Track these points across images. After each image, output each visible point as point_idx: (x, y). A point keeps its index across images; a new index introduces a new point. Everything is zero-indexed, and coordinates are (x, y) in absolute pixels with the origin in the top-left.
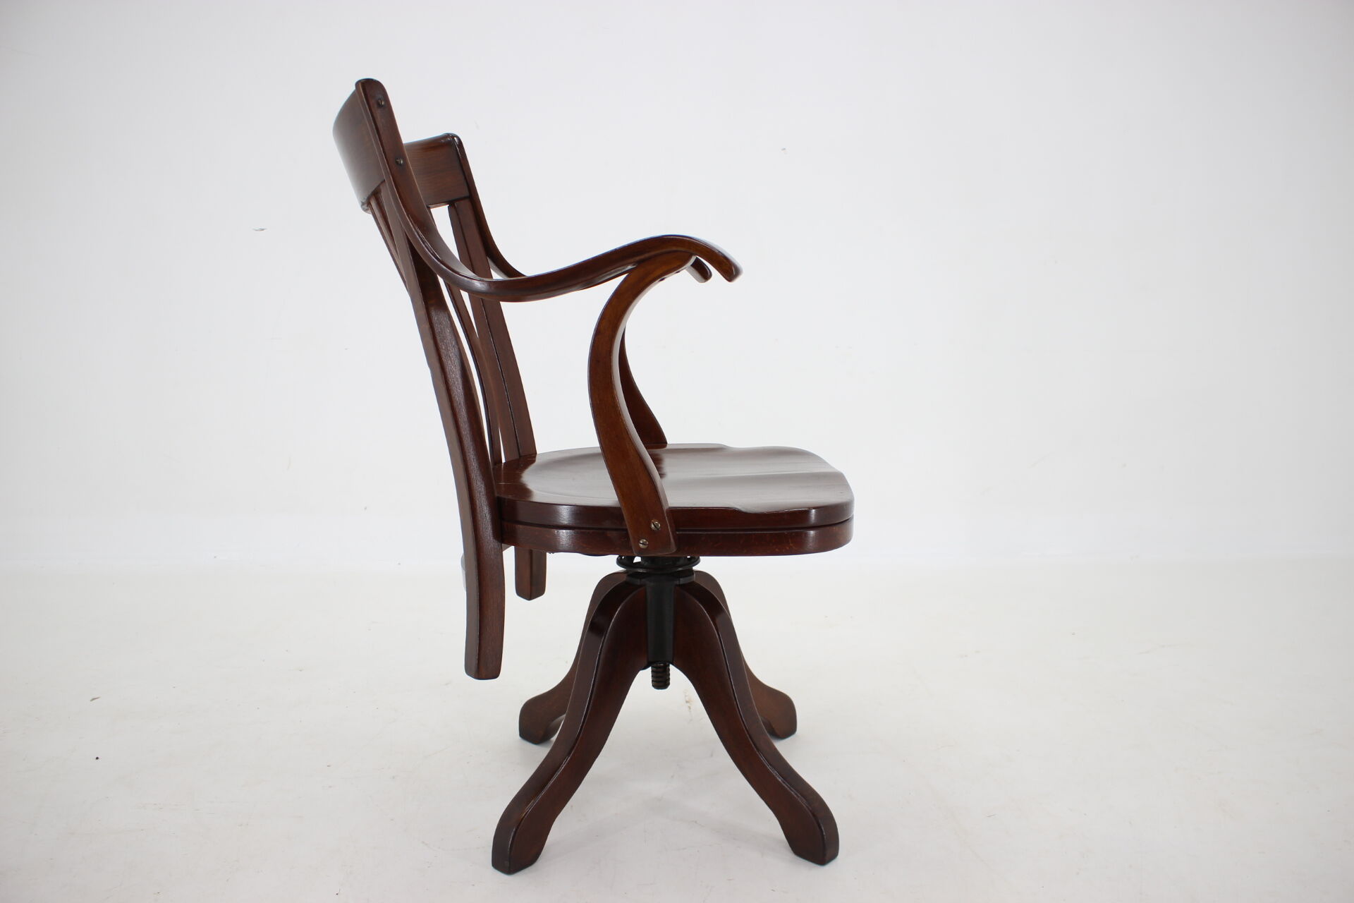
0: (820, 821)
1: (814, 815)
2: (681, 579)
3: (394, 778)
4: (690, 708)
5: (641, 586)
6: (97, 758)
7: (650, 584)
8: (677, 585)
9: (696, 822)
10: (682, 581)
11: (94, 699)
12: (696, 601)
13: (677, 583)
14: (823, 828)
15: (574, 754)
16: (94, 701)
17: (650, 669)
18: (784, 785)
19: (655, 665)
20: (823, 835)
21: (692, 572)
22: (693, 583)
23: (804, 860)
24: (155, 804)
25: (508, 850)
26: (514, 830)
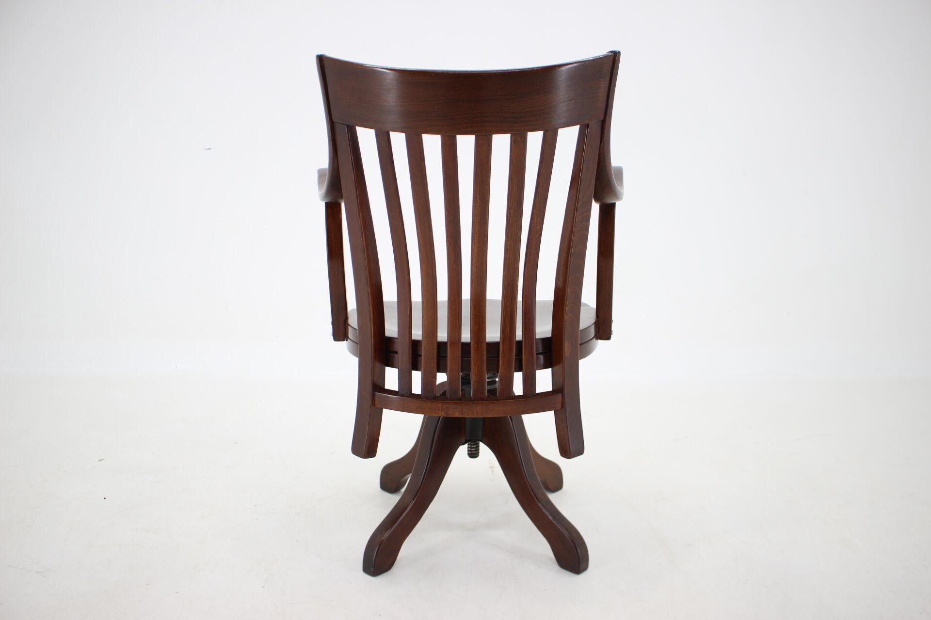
0: (577, 546)
1: (573, 542)
4: (492, 471)
6: (105, 498)
11: (100, 460)
14: (579, 550)
15: (417, 499)
16: (100, 462)
17: (467, 445)
19: (470, 442)
20: (578, 555)
23: (566, 571)
24: (143, 529)
25: (373, 561)
26: (377, 548)
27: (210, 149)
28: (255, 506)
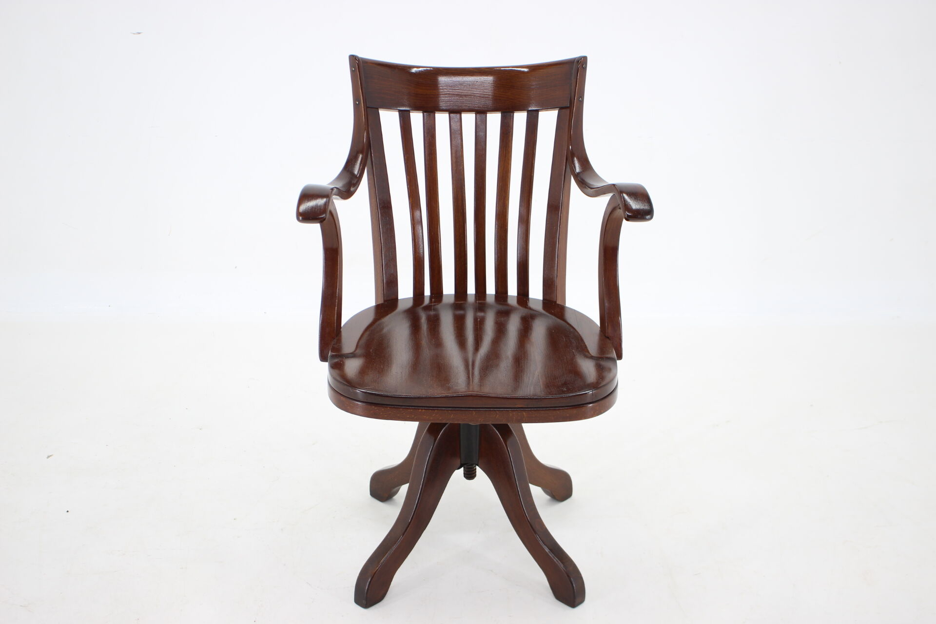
1: (567, 574)
6: (68, 511)
16: (49, 458)
17: (462, 469)
18: (550, 554)
19: (466, 467)
20: (574, 590)
27: (139, 33)
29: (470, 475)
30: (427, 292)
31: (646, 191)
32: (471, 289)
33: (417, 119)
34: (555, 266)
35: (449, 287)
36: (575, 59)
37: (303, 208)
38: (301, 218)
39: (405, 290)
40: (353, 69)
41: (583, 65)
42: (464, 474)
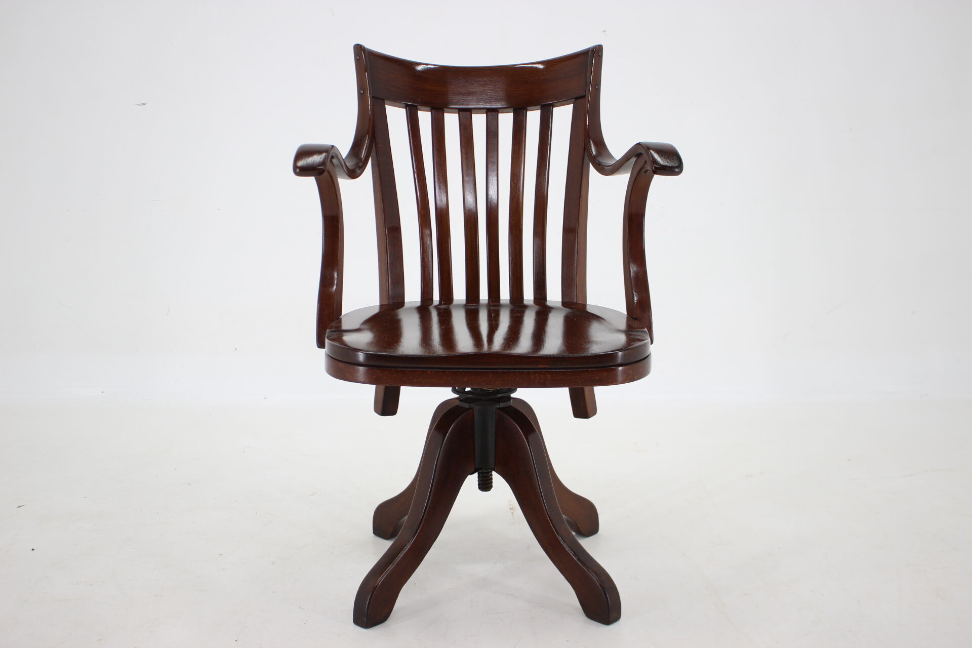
2: (501, 404)
3: (273, 563)
5: (469, 409)
6: (33, 550)
7: (476, 408)
8: (497, 408)
9: (512, 595)
10: (502, 405)
11: (20, 507)
12: (512, 420)
13: (498, 406)
15: (416, 538)
16: (20, 508)
17: (476, 475)
19: (480, 471)
20: (608, 603)
21: (510, 398)
22: (510, 407)
23: (595, 622)
24: (86, 582)
25: (366, 609)
26: (370, 594)
27: (144, 104)
28: (220, 555)
29: (485, 485)
30: (436, 297)
31: (674, 147)
32: (484, 295)
33: (425, 118)
34: (574, 263)
35: (459, 293)
36: (590, 48)
37: (300, 163)
38: (298, 170)
39: (412, 294)
40: (358, 58)
41: (599, 53)
42: (479, 485)
